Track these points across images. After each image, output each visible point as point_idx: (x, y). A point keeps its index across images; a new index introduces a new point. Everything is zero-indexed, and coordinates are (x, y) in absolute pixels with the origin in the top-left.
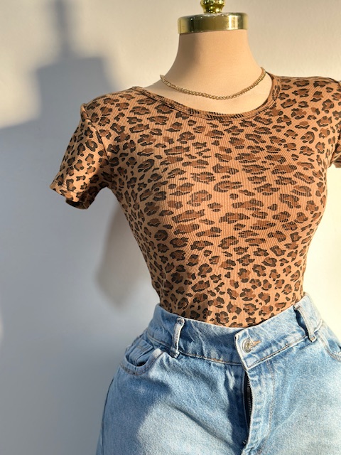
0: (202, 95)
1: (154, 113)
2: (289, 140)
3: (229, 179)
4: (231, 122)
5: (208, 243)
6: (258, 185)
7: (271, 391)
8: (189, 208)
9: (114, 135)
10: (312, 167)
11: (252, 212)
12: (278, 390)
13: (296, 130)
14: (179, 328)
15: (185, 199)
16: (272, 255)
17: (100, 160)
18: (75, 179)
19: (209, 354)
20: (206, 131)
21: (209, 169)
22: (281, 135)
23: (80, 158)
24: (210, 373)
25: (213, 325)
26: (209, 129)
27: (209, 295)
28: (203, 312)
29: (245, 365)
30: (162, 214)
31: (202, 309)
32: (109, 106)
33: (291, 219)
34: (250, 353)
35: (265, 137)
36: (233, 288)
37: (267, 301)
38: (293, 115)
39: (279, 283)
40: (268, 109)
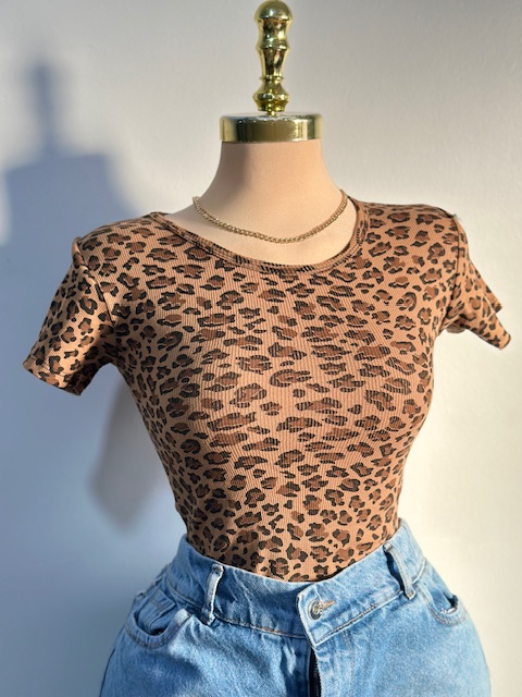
0: (255, 235)
1: (183, 260)
2: (380, 306)
3: (292, 367)
4: (296, 278)
5: (260, 460)
6: (335, 377)
7: (348, 676)
8: (233, 409)
9: (123, 290)
10: (413, 349)
11: (325, 416)
12: (358, 674)
13: (390, 291)
14: (215, 580)
15: (226, 396)
16: (353, 475)
17: (101, 327)
18: (62, 355)
20: (260, 291)
21: (263, 351)
22: (368, 299)
23: (70, 324)
24: (260, 649)
25: (265, 578)
26: (263, 287)
27: (260, 533)
28: (251, 558)
29: (312, 640)
30: (192, 418)
31: (250, 553)
32: (115, 246)
34: (319, 620)
35: (346, 302)
36: (295, 523)
37: (345, 542)
38: (386, 267)
39: (363, 514)
40: (351, 258)
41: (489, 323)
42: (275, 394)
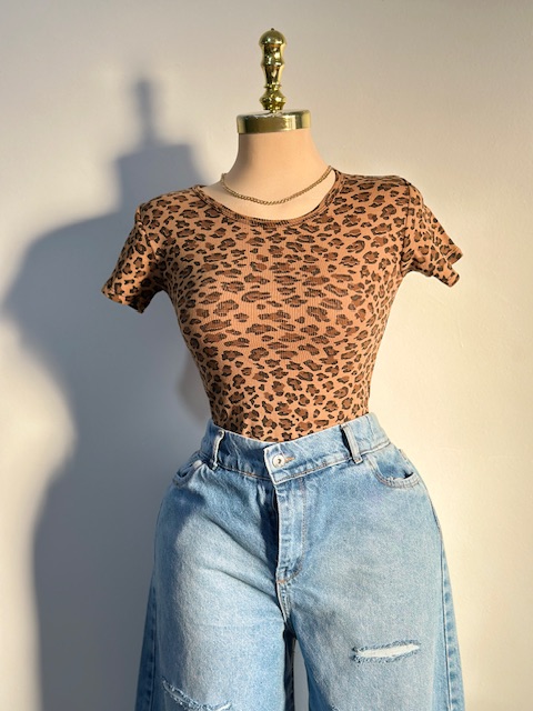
1: (202, 217)
2: (332, 249)
3: (258, 289)
4: (275, 229)
5: (238, 354)
6: (287, 297)
8: (216, 317)
9: (163, 239)
10: (351, 280)
11: (279, 324)
12: (310, 509)
13: (344, 239)
14: (218, 439)
15: (212, 307)
16: (306, 369)
17: (150, 264)
18: (123, 283)
19: (243, 468)
20: (248, 239)
21: (240, 278)
22: (324, 245)
23: (129, 261)
24: (242, 486)
25: (247, 438)
26: (251, 235)
27: (245, 408)
28: (240, 425)
29: (273, 480)
30: (191, 323)
31: (239, 422)
32: (160, 208)
33: (320, 333)
35: (307, 246)
36: (267, 401)
37: (305, 417)
38: (344, 222)
39: (319, 399)
40: (319, 215)
41: (437, 266)
42: (244, 308)
